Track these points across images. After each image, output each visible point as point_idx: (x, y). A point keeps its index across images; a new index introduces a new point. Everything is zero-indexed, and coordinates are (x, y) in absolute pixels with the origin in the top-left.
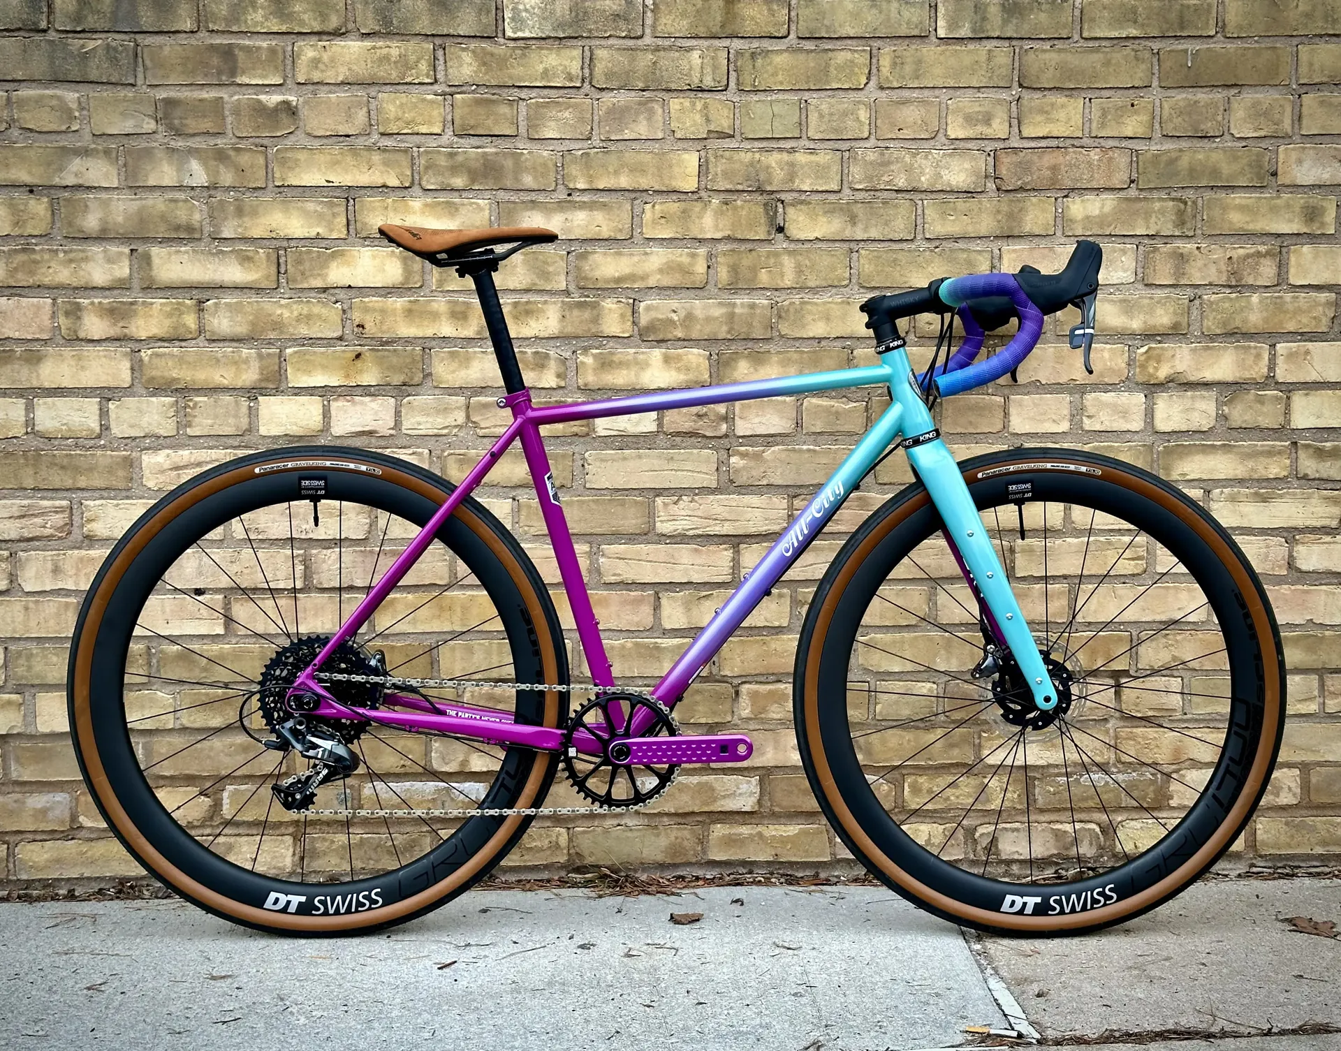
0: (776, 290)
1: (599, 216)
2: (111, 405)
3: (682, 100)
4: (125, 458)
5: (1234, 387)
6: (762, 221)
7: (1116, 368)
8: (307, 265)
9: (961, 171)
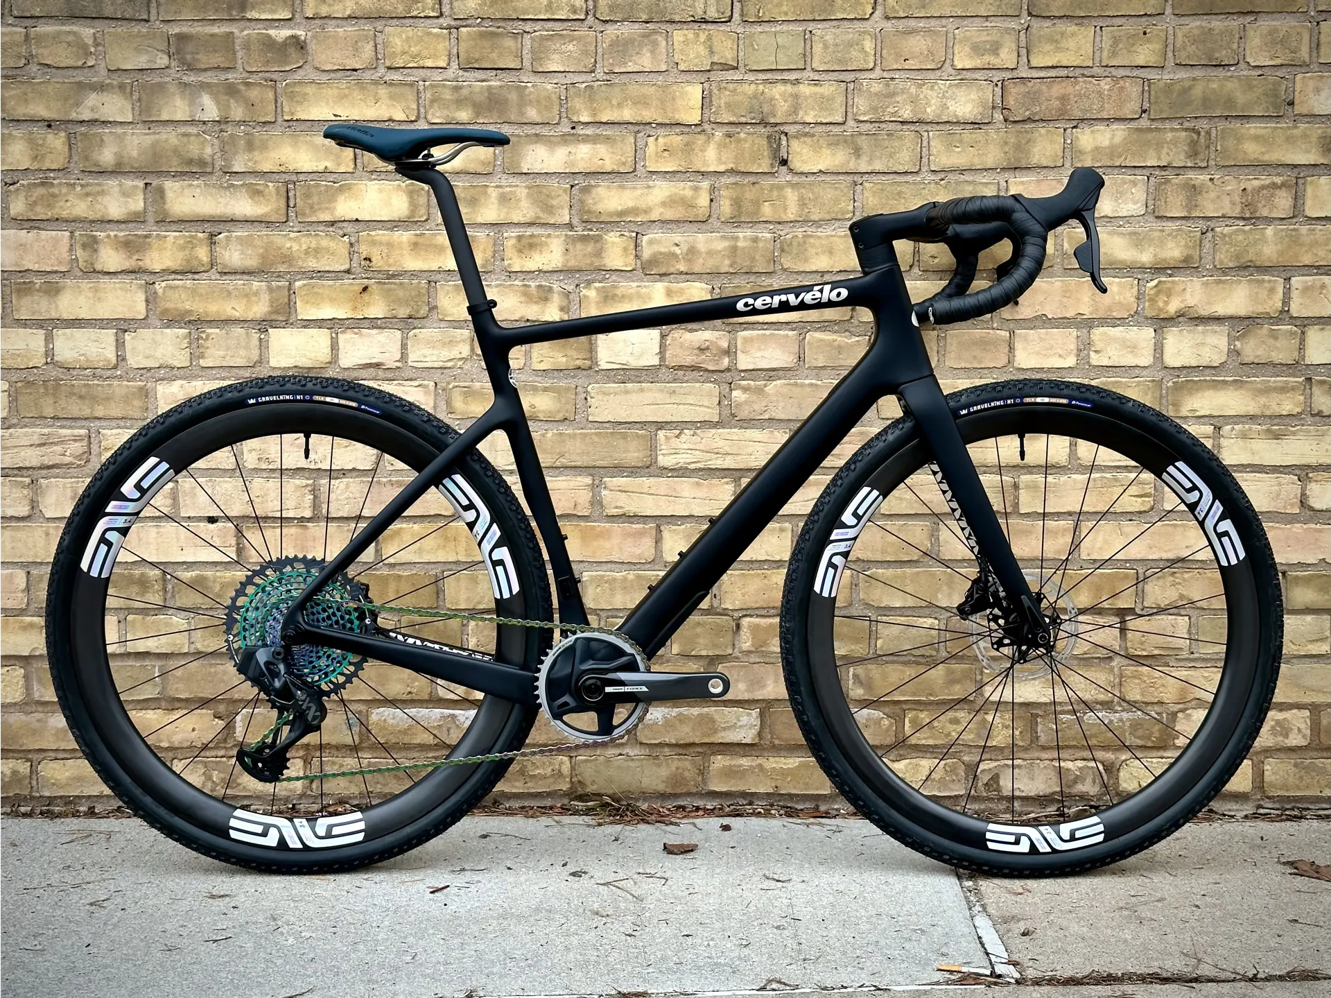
0: (779, 223)
1: (602, 149)
2: (127, 336)
3: (686, 32)
4: (141, 388)
5: (1247, 322)
6: (766, 154)
7: (1125, 302)
8: (315, 199)
9: (968, 102)
